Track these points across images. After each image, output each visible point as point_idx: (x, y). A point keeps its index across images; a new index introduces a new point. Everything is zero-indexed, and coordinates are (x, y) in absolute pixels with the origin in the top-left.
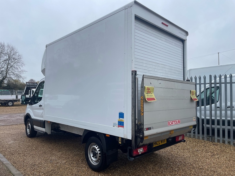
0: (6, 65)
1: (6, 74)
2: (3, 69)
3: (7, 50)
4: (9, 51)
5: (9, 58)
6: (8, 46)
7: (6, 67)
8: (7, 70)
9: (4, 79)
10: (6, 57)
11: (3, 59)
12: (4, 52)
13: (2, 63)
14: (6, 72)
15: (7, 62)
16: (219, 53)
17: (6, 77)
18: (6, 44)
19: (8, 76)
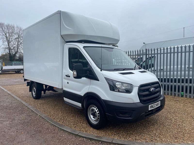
0: (17, 42)
1: (18, 49)
2: (15, 45)
3: (16, 30)
4: (18, 31)
5: (19, 37)
6: (17, 27)
7: (17, 44)
8: (17, 46)
9: (16, 53)
10: (16, 36)
11: (14, 38)
12: (14, 32)
13: (14, 41)
14: (17, 48)
15: (18, 40)
16: (184, 28)
17: (17, 51)
18: (15, 26)
19: (19, 51)
